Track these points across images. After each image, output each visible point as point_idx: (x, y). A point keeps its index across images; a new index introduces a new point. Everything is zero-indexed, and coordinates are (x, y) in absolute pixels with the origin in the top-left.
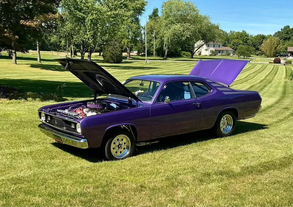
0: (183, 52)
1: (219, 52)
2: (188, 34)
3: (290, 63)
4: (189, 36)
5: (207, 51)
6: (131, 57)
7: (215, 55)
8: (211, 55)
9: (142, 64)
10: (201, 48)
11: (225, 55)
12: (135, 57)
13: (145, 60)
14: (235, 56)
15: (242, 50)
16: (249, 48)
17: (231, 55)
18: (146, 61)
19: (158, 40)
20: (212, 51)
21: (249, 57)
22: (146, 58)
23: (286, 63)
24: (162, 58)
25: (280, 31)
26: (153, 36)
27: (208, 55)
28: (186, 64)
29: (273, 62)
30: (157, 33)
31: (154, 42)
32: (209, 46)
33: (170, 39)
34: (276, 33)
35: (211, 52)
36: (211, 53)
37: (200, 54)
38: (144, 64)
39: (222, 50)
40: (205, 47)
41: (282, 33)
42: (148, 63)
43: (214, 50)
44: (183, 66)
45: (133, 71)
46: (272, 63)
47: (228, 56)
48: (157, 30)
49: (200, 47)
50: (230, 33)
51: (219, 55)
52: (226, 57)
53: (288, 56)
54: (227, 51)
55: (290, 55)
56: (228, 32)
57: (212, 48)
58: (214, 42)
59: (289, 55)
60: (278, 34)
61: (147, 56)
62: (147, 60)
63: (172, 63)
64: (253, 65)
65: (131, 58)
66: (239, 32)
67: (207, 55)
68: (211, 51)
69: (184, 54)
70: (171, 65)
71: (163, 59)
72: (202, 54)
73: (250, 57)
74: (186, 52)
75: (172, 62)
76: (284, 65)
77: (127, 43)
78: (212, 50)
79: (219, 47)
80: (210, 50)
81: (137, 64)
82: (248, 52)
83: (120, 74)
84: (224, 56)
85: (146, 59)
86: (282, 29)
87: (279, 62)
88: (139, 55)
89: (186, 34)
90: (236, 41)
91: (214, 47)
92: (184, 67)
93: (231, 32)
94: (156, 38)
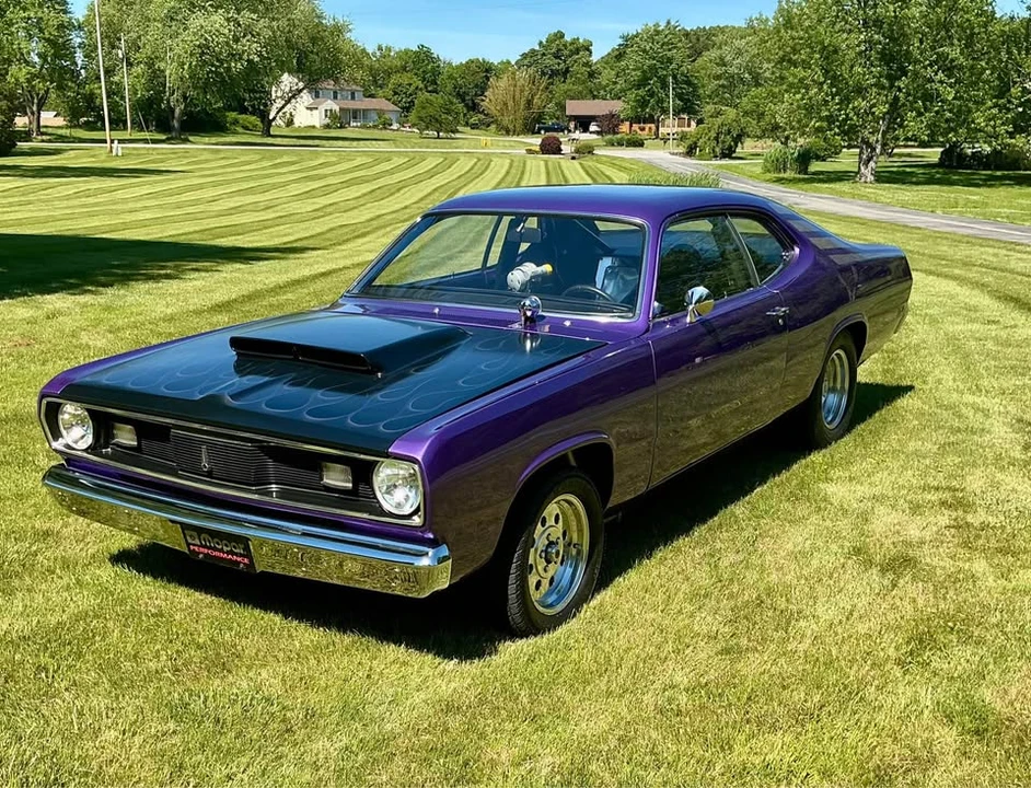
0: (232, 115)
1: (355, 114)
2: (251, 49)
3: (589, 152)
4: (257, 59)
5: (315, 112)
6: (43, 134)
7: (341, 127)
8: (327, 126)
9: (93, 156)
10: (293, 101)
11: (375, 127)
12: (60, 132)
13: (105, 141)
14: (408, 129)
15: (431, 111)
16: (452, 103)
17: (395, 126)
18: (108, 145)
19: (138, 70)
20: (330, 114)
21: (453, 132)
22: (107, 134)
23: (577, 151)
24: (164, 137)
25: (537, 48)
26: (121, 56)
27: (318, 126)
28: (257, 157)
29: (538, 149)
30: (135, 46)
31: (125, 78)
32: (317, 96)
33: (186, 67)
34: (524, 56)
35: (326, 116)
36: (328, 121)
37: (290, 123)
38: (103, 158)
39: (364, 110)
40: (306, 98)
41: (544, 54)
42: (117, 155)
43: (336, 108)
44: (249, 163)
45: (79, 182)
46: (537, 153)
47: (386, 128)
48: (134, 35)
49: (293, 96)
50: (378, 54)
51: (357, 127)
52: (379, 132)
53: (570, 131)
54: (380, 113)
55: (576, 128)
56: (370, 51)
57: (329, 101)
58: (336, 80)
59: (572, 125)
60: (530, 58)
61: (111, 130)
62: (112, 141)
63: (205, 153)
64: (479, 160)
65: (44, 137)
66: (407, 52)
67: (314, 127)
68: (326, 111)
69: (236, 122)
70: (207, 161)
71: (168, 139)
72: (297, 122)
73: (458, 135)
74: (241, 113)
75: (205, 149)
76: (573, 158)
77: (28, 81)
78: (331, 110)
79: (353, 98)
80: (322, 108)
81: (76, 157)
82: (451, 118)
83: (31, 197)
84: (371, 131)
85: (109, 141)
86: (541, 43)
87: (558, 151)
88: (75, 127)
89: (244, 52)
90: (404, 79)
91: (335, 97)
92: (253, 166)
93: (380, 48)
94: (130, 64)
